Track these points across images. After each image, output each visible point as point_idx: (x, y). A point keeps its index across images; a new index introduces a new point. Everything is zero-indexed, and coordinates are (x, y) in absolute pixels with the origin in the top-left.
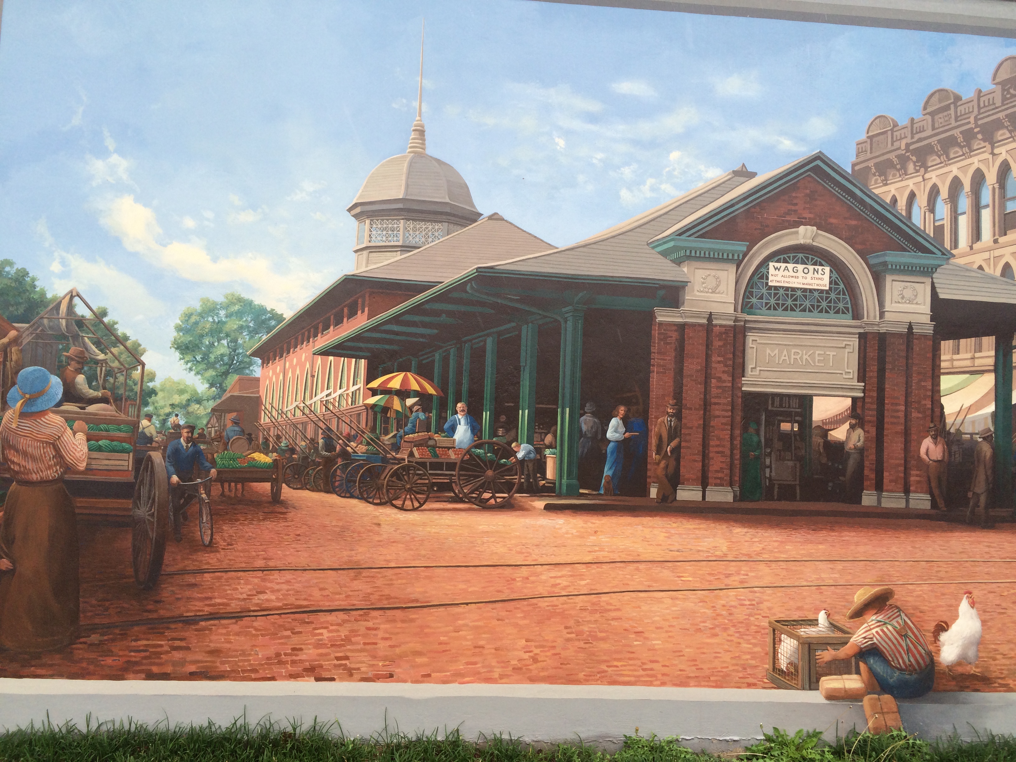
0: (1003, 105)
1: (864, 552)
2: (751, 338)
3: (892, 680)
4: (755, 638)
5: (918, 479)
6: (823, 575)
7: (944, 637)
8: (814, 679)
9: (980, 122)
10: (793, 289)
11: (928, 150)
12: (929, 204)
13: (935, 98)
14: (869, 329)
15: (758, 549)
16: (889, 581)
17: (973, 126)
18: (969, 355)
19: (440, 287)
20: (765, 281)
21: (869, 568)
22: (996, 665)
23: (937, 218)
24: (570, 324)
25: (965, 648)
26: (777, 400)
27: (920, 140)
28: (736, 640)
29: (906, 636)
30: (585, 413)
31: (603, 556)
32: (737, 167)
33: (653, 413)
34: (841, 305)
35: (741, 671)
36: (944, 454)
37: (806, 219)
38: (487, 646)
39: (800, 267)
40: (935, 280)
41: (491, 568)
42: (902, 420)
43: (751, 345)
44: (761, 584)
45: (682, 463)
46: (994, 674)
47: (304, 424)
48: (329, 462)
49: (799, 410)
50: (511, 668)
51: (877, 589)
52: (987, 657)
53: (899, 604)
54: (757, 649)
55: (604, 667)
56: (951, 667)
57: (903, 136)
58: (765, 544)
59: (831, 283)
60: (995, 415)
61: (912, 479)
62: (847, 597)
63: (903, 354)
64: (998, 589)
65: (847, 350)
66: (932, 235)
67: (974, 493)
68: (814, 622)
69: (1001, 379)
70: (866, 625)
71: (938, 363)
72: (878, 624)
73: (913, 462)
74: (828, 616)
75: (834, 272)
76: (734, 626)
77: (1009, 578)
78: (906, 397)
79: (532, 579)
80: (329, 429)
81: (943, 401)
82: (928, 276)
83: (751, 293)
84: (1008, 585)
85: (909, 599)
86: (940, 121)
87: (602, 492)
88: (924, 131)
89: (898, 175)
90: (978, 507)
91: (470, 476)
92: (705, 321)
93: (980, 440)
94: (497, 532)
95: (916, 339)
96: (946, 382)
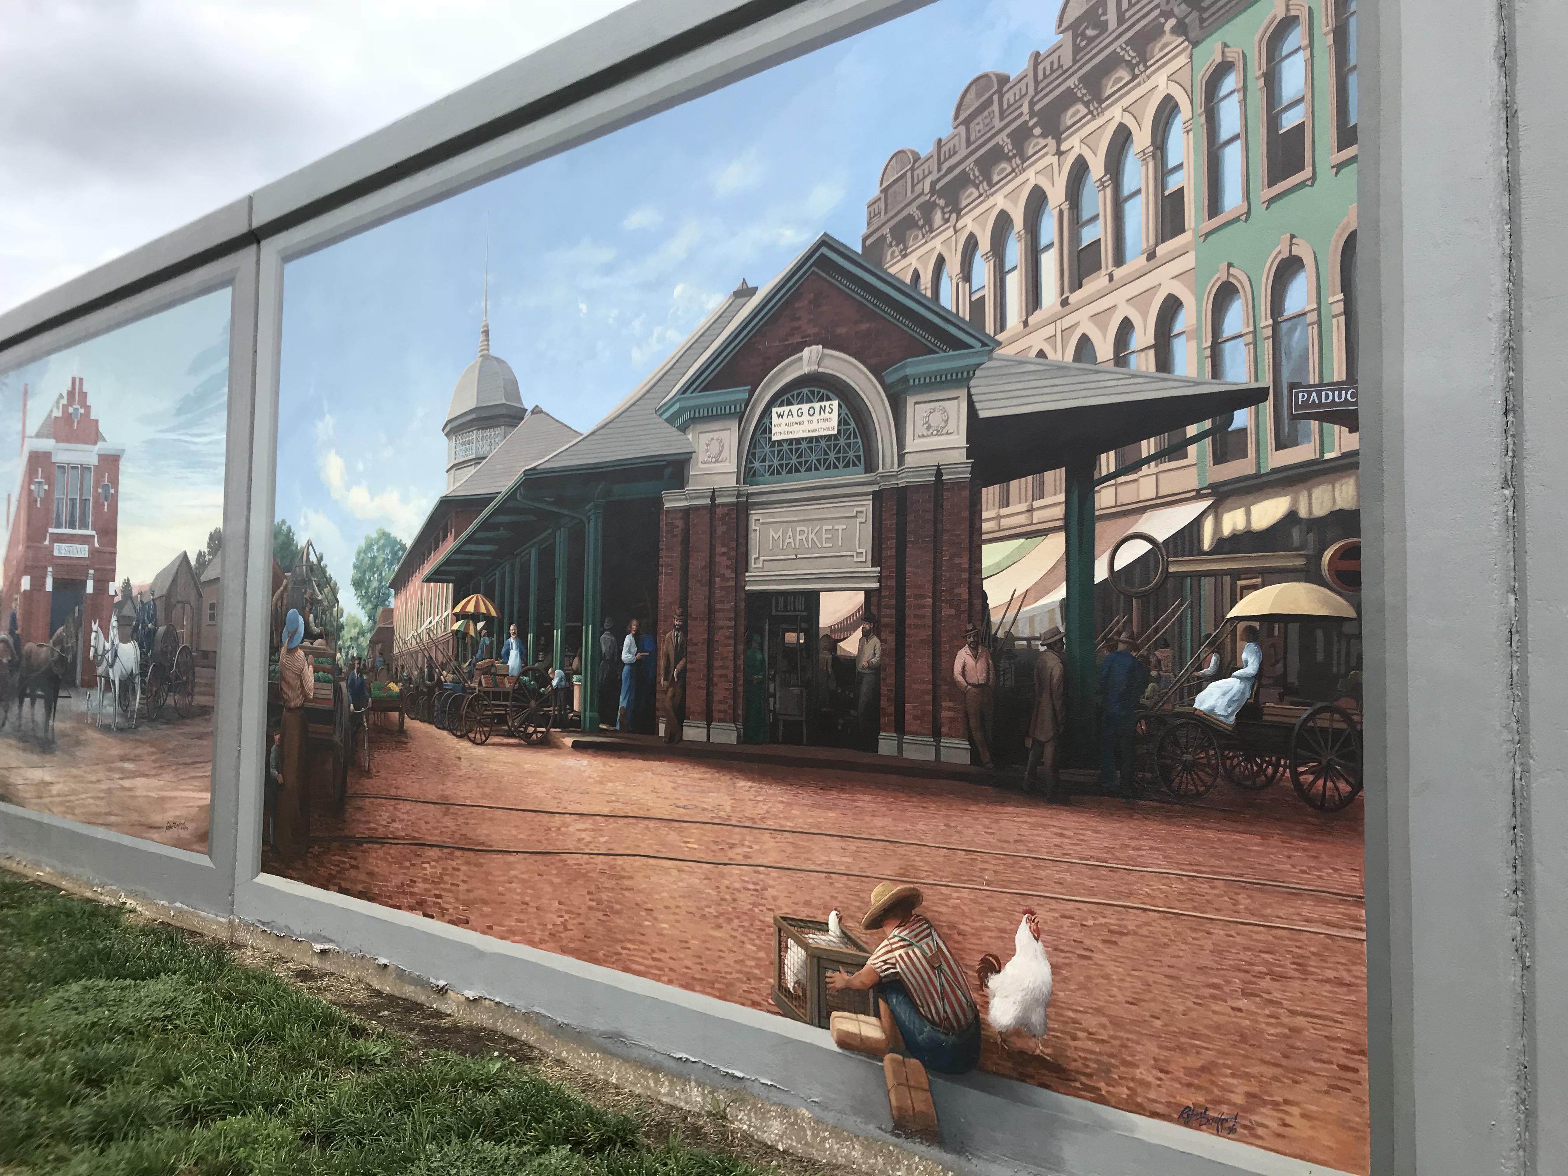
0: (1074, 63)
1: (883, 827)
2: (755, 515)
3: (920, 1038)
4: (759, 937)
5: (951, 714)
6: (835, 858)
7: (994, 981)
8: (824, 1014)
9: (1037, 108)
10: (798, 441)
11: (963, 181)
12: (962, 270)
13: (971, 95)
14: (885, 484)
15: (761, 812)
16: (915, 877)
17: (1027, 118)
18: (1023, 507)
19: (500, 496)
20: (767, 435)
21: (888, 853)
22: (1076, 1048)
23: (974, 289)
24: (592, 523)
25: (1027, 1009)
26: (781, 600)
27: (950, 170)
28: (740, 938)
29: (940, 969)
30: (605, 630)
31: (619, 808)
32: (737, 286)
33: (661, 626)
34: (851, 454)
35: (745, 983)
36: (988, 674)
37: (809, 336)
38: (531, 904)
39: (805, 407)
40: (973, 391)
41: (533, 814)
42: (929, 621)
43: (754, 527)
44: (765, 862)
45: (688, 692)
46: (1074, 1064)
47: (417, 652)
48: (431, 690)
49: (805, 613)
50: (547, 933)
51: (900, 887)
52: (1062, 1032)
53: (929, 915)
54: (762, 954)
55: (619, 948)
56: (1006, 1035)
57: (926, 172)
58: (770, 805)
59: (839, 424)
60: (1065, 604)
61: (944, 714)
62: (862, 895)
63: (930, 516)
64: (1077, 913)
65: (859, 520)
66: (967, 319)
67: (1034, 740)
68: (823, 927)
69: (1075, 541)
70: (885, 942)
71: (977, 526)
72: (901, 943)
73: (945, 688)
74: (840, 919)
75: (843, 406)
76: (738, 917)
77: (1094, 895)
78: (934, 584)
79: (563, 829)
80: (431, 657)
81: (987, 585)
82: (961, 387)
83: (754, 454)
84: (1094, 907)
85: (943, 909)
86: (977, 128)
87: (618, 727)
88: (955, 153)
89: (921, 236)
90: (1042, 764)
91: (520, 707)
92: (708, 501)
93: (1042, 649)
94: (537, 772)
95: (947, 490)
96: (991, 555)
